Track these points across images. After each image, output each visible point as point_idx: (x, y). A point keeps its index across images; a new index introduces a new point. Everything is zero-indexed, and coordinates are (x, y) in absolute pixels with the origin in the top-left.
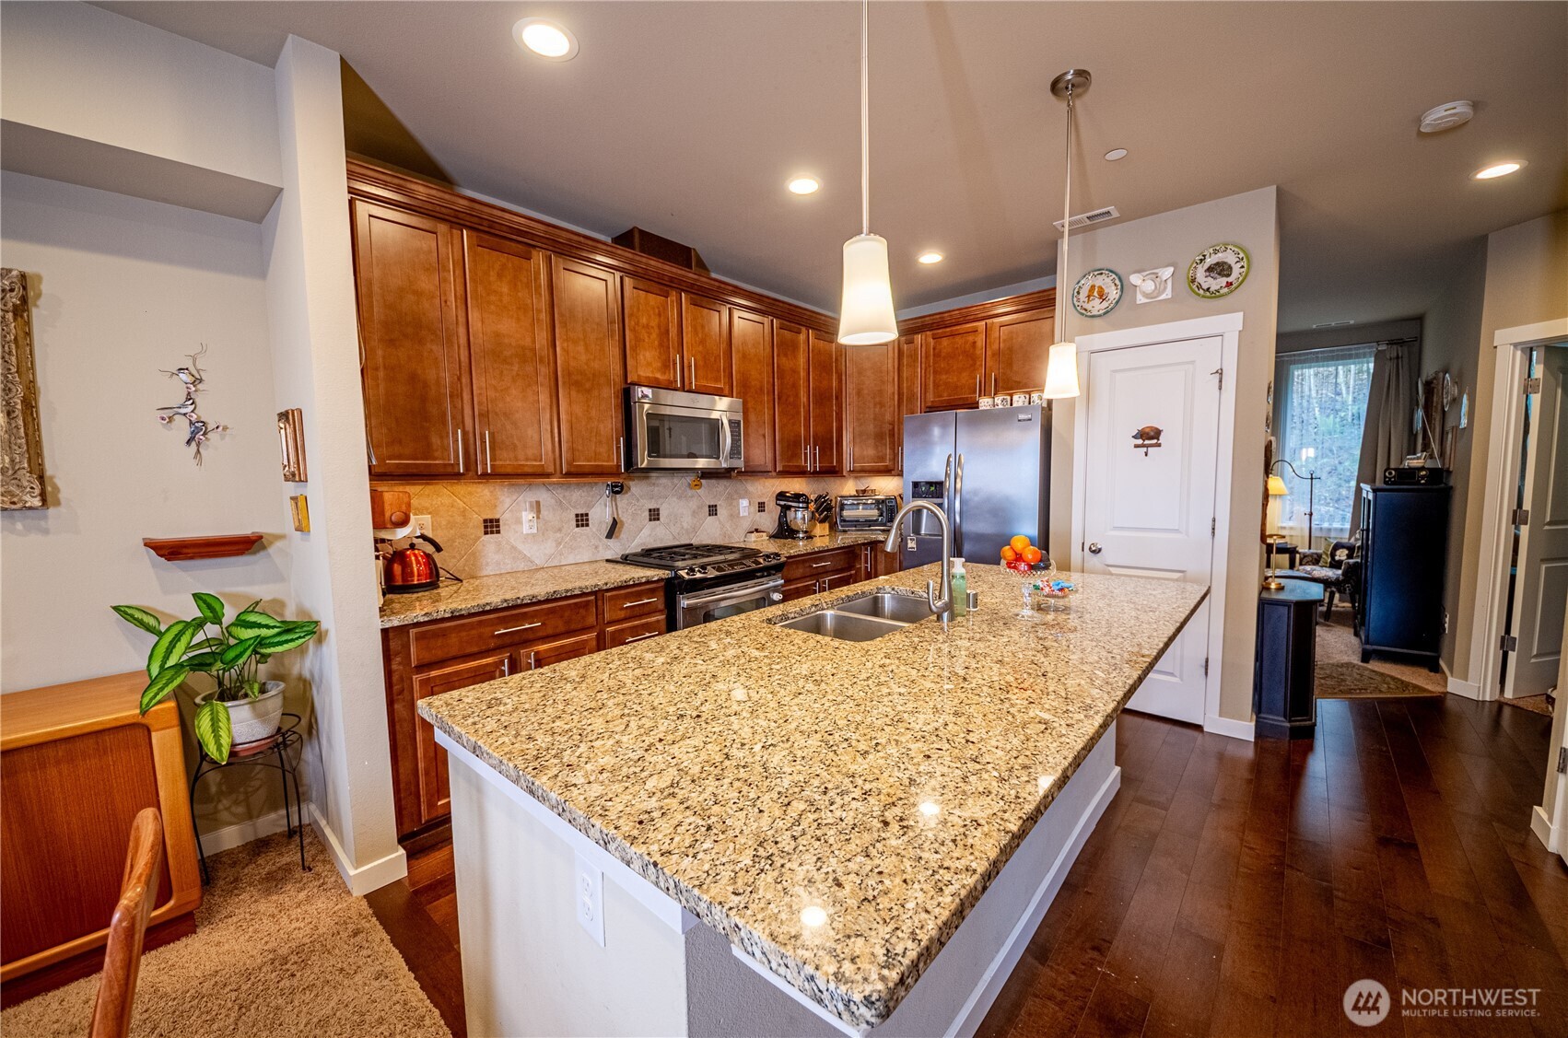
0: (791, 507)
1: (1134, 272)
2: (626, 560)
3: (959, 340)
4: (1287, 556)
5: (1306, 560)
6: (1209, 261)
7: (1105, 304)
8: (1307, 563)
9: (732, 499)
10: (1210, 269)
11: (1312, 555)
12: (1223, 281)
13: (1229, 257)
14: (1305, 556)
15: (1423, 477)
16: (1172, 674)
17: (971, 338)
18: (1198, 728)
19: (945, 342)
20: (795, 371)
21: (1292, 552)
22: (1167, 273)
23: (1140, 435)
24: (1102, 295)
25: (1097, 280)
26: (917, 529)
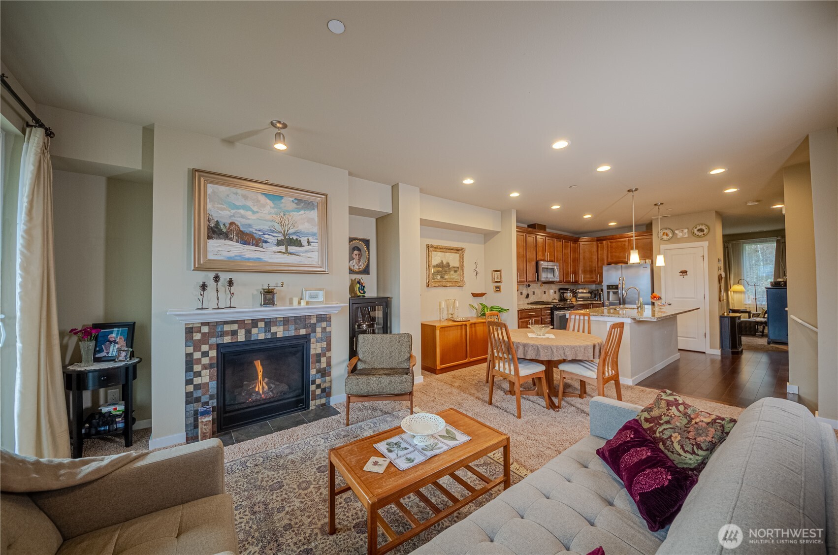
0: (565, 292)
1: (677, 230)
2: (532, 304)
3: (619, 244)
4: (747, 314)
5: (754, 315)
6: (697, 228)
7: (668, 237)
8: (755, 317)
9: (549, 289)
10: (698, 230)
11: (757, 314)
12: (702, 233)
13: (703, 227)
14: (754, 314)
15: (782, 284)
16: (695, 338)
17: (624, 243)
18: (704, 353)
19: (614, 244)
20: (567, 253)
21: (749, 313)
22: (686, 231)
23: (681, 272)
24: (667, 235)
25: (666, 231)
26: (608, 299)
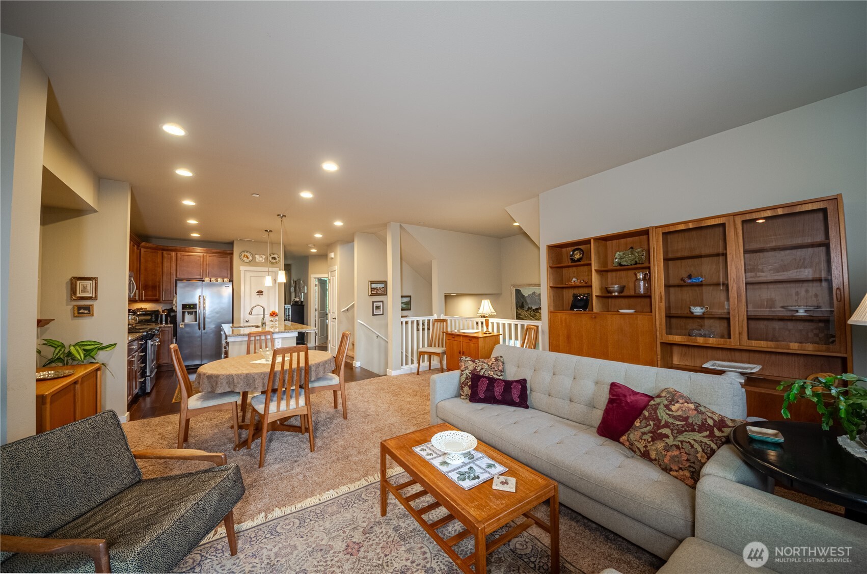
1: (256, 254)
3: (192, 258)
6: (272, 256)
7: (248, 260)
10: (272, 258)
12: (275, 261)
13: (276, 257)
15: (299, 303)
17: (198, 258)
22: (264, 257)
23: (258, 292)
24: (247, 258)
25: (246, 254)
26: (183, 321)
